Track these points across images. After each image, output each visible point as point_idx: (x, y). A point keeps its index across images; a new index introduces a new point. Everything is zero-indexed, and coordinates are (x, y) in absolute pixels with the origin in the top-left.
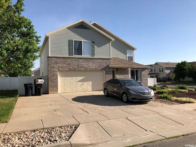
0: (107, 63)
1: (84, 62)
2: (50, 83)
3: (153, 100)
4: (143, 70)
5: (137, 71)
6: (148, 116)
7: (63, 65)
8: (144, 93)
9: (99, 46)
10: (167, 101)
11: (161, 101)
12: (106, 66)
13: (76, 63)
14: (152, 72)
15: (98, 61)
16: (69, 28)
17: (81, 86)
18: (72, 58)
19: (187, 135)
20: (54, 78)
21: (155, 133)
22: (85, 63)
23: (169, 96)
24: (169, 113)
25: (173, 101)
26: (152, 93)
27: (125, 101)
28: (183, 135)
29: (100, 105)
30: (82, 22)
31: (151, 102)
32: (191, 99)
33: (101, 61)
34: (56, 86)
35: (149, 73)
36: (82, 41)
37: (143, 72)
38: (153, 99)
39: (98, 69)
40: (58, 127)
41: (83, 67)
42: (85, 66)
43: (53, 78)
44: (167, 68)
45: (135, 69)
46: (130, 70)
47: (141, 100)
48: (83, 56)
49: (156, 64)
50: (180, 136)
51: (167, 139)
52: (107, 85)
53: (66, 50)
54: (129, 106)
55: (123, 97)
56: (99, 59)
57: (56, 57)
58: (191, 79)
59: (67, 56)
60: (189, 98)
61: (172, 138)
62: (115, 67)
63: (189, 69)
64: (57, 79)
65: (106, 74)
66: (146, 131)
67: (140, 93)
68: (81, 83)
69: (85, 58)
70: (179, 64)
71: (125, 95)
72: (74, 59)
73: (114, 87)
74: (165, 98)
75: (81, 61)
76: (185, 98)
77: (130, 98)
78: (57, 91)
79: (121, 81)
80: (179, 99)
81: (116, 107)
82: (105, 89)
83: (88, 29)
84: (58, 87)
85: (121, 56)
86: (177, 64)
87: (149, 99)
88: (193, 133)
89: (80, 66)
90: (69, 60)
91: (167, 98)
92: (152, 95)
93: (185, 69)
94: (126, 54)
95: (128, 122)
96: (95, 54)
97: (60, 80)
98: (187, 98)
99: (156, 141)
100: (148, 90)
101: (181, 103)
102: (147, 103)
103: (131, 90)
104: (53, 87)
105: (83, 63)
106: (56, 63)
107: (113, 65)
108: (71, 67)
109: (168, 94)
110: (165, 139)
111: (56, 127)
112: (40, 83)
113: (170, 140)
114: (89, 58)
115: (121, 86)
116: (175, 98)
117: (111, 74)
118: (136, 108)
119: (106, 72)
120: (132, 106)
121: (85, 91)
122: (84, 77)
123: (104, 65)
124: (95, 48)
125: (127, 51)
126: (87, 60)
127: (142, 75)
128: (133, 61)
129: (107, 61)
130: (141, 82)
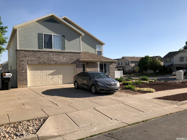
0: (78, 56)
1: (55, 55)
2: (19, 77)
3: (119, 91)
5: (105, 65)
6: (113, 105)
7: (32, 58)
8: (111, 85)
9: (69, 40)
10: (131, 91)
11: (126, 91)
12: (77, 60)
13: (46, 57)
14: (119, 66)
15: (68, 54)
16: (38, 21)
17: (51, 79)
18: (42, 51)
19: (146, 121)
20: (23, 72)
21: (119, 121)
22: (55, 56)
23: (132, 87)
24: (132, 102)
25: (136, 91)
26: (118, 84)
27: (94, 92)
28: (143, 121)
29: (70, 97)
30: (52, 16)
31: (117, 93)
32: (151, 89)
33: (72, 54)
34: (26, 79)
35: (116, 66)
36: (53, 34)
37: (111, 66)
38: (119, 89)
39: (69, 63)
40: (25, 121)
41: (53, 61)
42: (56, 59)
43: (22, 71)
44: (132, 62)
45: (103, 62)
46: (99, 63)
47: (108, 91)
48: (53, 49)
49: (123, 58)
50: (140, 122)
51: (129, 125)
52: (77, 78)
53: (35, 43)
54: (97, 97)
55: (92, 89)
56: (70, 52)
57: (25, 51)
58: (152, 71)
59: (37, 49)
60: (149, 88)
61: (133, 124)
62: (85, 61)
63: (151, 63)
64: (26, 72)
65: (77, 67)
66: (111, 119)
67: (107, 84)
68: (52, 77)
69: (55, 52)
70: (142, 58)
71: (94, 87)
72: (44, 53)
73: (83, 80)
74: (130, 88)
75: (51, 54)
76: (146, 88)
77: (98, 89)
78: (27, 85)
79: (90, 73)
80: (142, 89)
81: (85, 98)
82: (75, 82)
83: (58, 23)
84: (27, 80)
85: (91, 50)
86: (141, 58)
87: (115, 90)
88: (151, 119)
89: (50, 59)
90: (39, 54)
91: (131, 89)
92: (118, 87)
93: (147, 63)
94: (95, 49)
95: (96, 112)
96: (65, 48)
97: (29, 73)
98: (148, 88)
99: (119, 128)
100: (115, 82)
101: (143, 93)
102: (114, 94)
103: (99, 82)
104: (23, 80)
105: (53, 57)
106: (25, 57)
107: (83, 58)
108: (41, 61)
109: (132, 85)
110: (127, 126)
111: (24, 121)
112: (8, 77)
113: (132, 126)
114: (59, 52)
115: (90, 78)
116: (138, 89)
117: (81, 67)
118: (103, 98)
119: (77, 65)
120: (100, 97)
121: (55, 84)
122: (55, 71)
123: (75, 59)
124: (65, 42)
125: (97, 45)
126: (57, 54)
127: (110, 68)
128: (101, 55)
129: (77, 54)
130: (109, 75)
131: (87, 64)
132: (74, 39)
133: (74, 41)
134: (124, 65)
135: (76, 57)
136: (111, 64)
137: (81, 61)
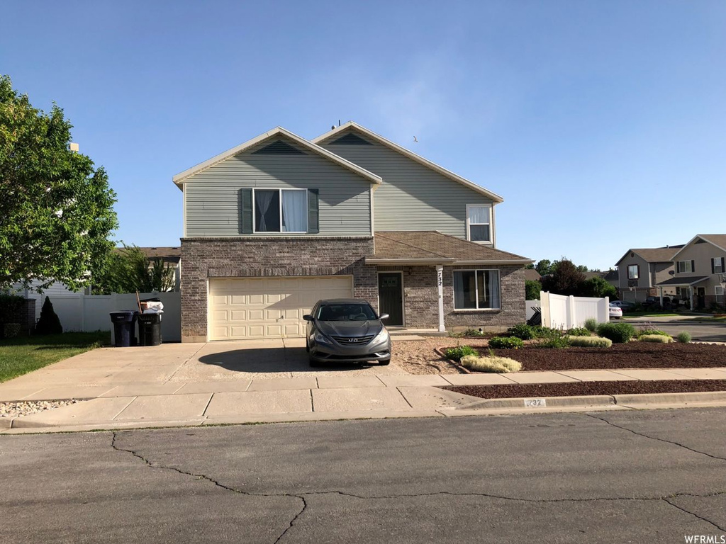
0: (361, 251)
1: (286, 250)
2: (184, 313)
4: (505, 270)
7: (222, 261)
9: (333, 202)
12: (357, 262)
13: (260, 255)
14: (682, 275)
15: (329, 246)
16: (240, 156)
17: (277, 321)
18: (248, 240)
20: (197, 298)
22: (288, 252)
30: (279, 135)
33: (340, 245)
34: (203, 320)
36: (280, 189)
37: (507, 280)
39: (330, 272)
41: (282, 266)
42: (289, 262)
43: (193, 298)
46: (440, 270)
48: (282, 233)
49: (699, 241)
53: (230, 219)
56: (332, 240)
57: (202, 241)
59: (236, 235)
64: (204, 300)
65: (357, 285)
68: (279, 313)
69: (287, 240)
72: (253, 244)
75: (275, 247)
78: (205, 334)
83: (299, 153)
84: (206, 322)
85: (445, 225)
89: (272, 262)
90: (239, 247)
94: (462, 217)
96: (320, 226)
97: (213, 301)
104: (194, 323)
105: (282, 254)
106: (202, 257)
107: (379, 254)
108: (245, 267)
112: (153, 312)
114: (300, 240)
117: (373, 285)
119: (357, 279)
121: (289, 336)
122: (288, 295)
123: (349, 258)
124: (320, 208)
126: (293, 245)
127: (503, 287)
128: (489, 240)
129: (358, 245)
130: (498, 312)
131: (407, 274)
132: (351, 196)
133: (349, 203)
135: (354, 251)
136: (507, 274)
137: (371, 266)
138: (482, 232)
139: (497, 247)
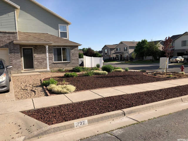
0: (11, 38)
12: (10, 43)
14: (117, 52)
35: (115, 52)
37: (73, 51)
44: (131, 47)
45: (61, 46)
46: (47, 47)
49: (121, 43)
62: (30, 44)
65: (10, 53)
70: (139, 42)
85: (51, 31)
86: (138, 43)
94: (57, 29)
117: (18, 53)
119: (10, 50)
123: (6, 41)
125: (59, 25)
127: (71, 54)
128: (67, 37)
129: (10, 35)
130: (69, 63)
131: (35, 48)
132: (5, 13)
133: (5, 16)
134: (122, 50)
135: (8, 38)
136: (72, 49)
137: (17, 44)
138: (64, 34)
139: (69, 40)
